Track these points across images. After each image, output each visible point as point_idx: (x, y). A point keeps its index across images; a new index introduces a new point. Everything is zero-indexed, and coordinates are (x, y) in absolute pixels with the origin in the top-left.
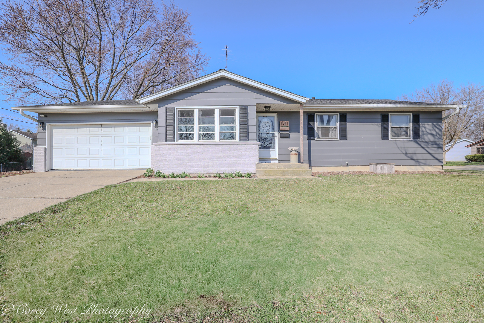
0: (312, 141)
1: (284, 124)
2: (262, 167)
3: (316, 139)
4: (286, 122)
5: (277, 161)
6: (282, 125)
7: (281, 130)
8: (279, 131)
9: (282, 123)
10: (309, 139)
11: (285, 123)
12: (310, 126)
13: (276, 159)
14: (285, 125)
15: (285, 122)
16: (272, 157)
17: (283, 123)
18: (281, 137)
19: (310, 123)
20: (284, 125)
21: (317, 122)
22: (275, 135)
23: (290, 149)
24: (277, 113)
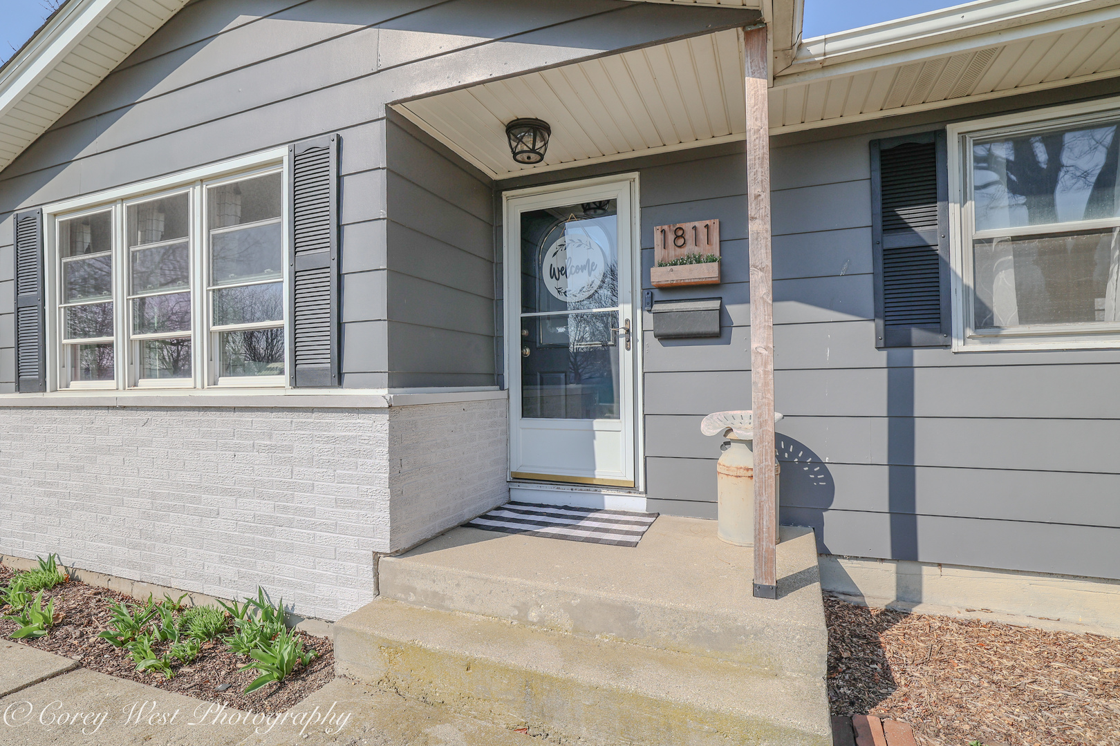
0: (920, 356)
1: (680, 242)
2: (413, 590)
3: (957, 345)
4: (700, 225)
5: (638, 503)
6: (673, 252)
7: (664, 289)
8: (652, 295)
9: (671, 237)
10: (893, 339)
11: (690, 234)
12: (897, 241)
13: (631, 489)
14: (690, 249)
15: (688, 226)
16: (603, 472)
17: (679, 235)
18: (665, 338)
19: (901, 212)
20: (685, 251)
21: (970, 205)
22: (622, 324)
23: (710, 427)
24: (636, 175)
